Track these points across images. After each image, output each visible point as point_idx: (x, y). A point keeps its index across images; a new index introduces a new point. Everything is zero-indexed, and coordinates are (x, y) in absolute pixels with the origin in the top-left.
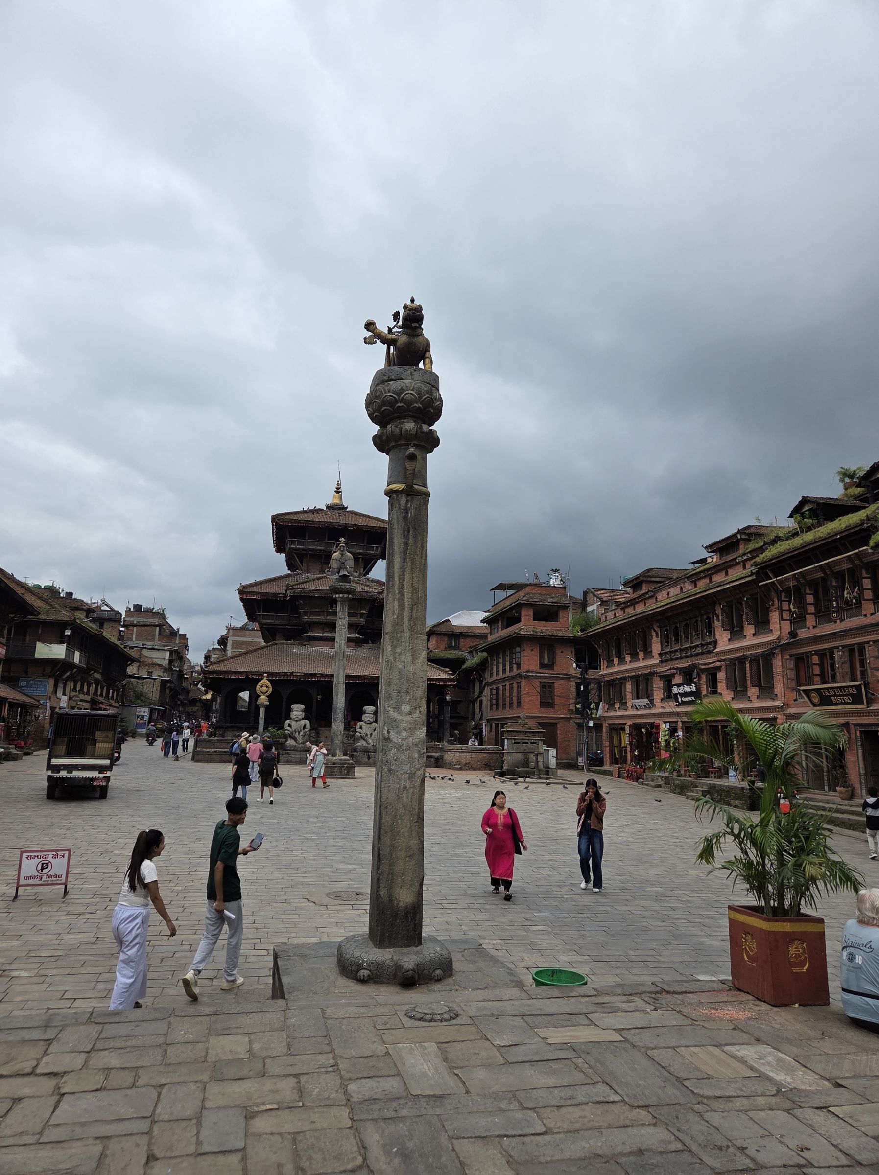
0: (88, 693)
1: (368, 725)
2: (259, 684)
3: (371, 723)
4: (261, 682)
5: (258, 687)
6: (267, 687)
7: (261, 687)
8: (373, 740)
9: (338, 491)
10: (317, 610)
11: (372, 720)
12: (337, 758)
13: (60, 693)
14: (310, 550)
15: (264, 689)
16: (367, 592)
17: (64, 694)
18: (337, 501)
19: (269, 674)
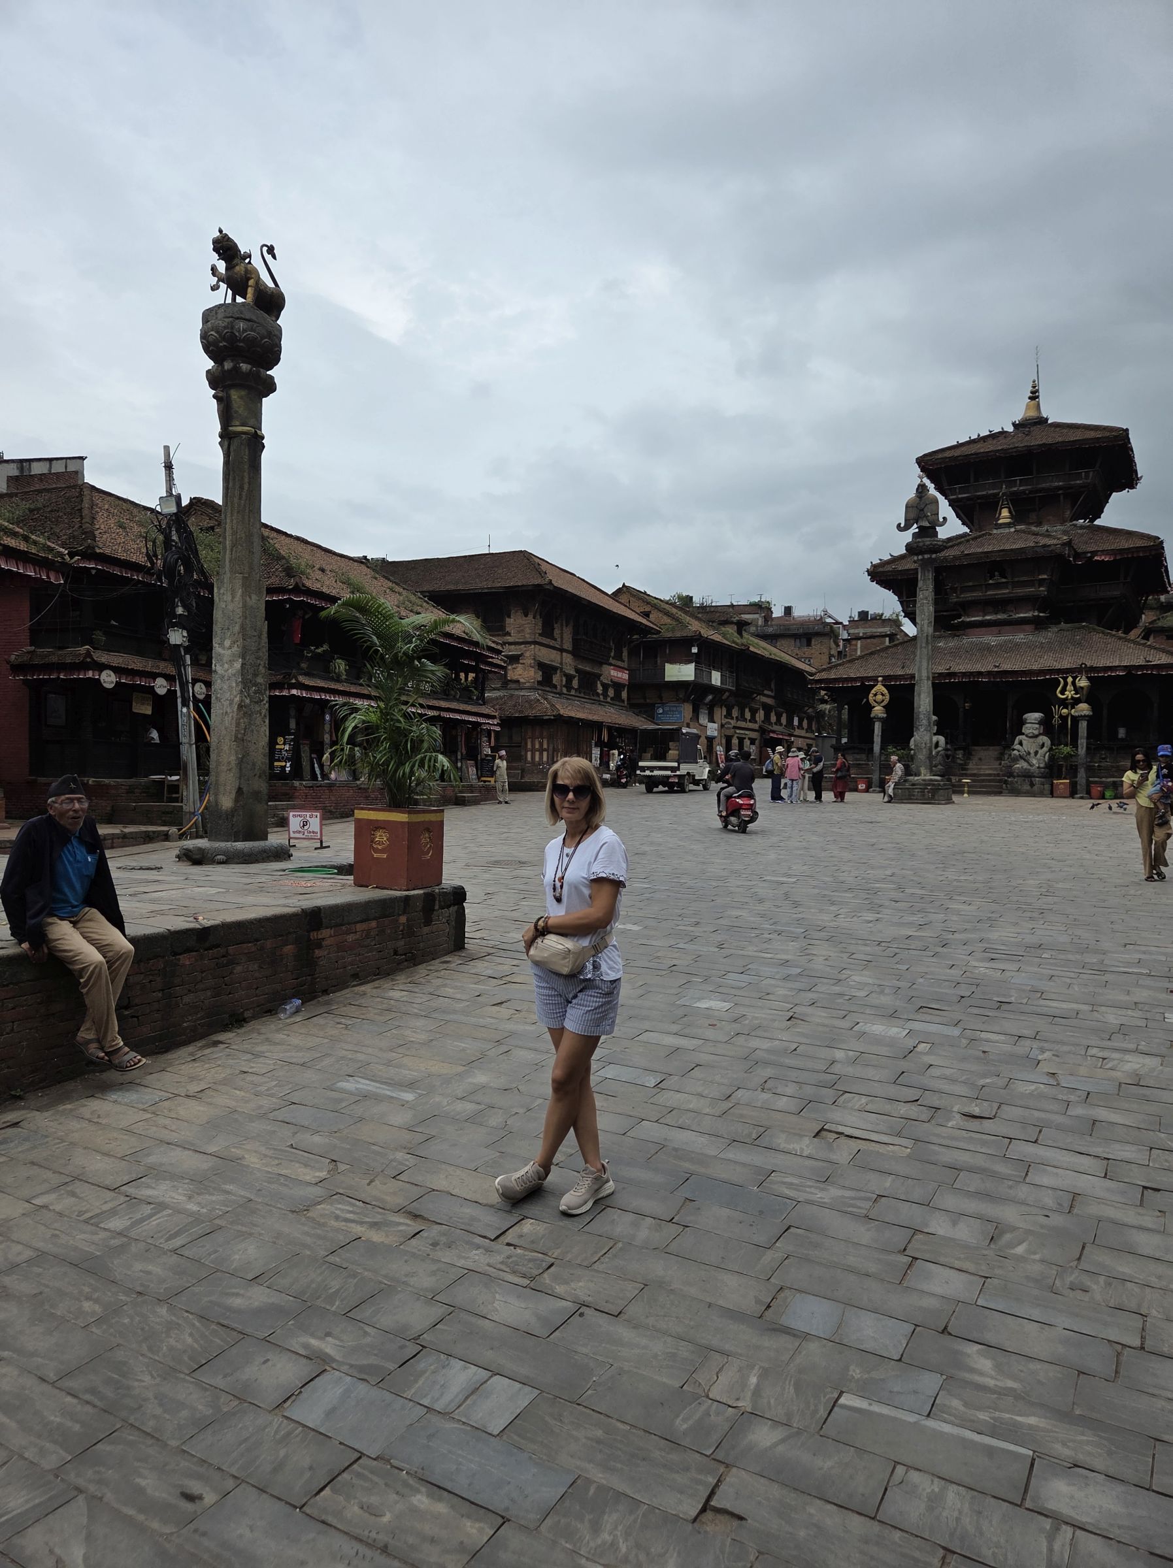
0: (753, 720)
1: (1032, 740)
2: (873, 691)
3: (1036, 736)
4: (874, 689)
5: (871, 695)
6: (883, 695)
7: (875, 695)
8: (1039, 760)
9: (1034, 396)
10: (971, 584)
11: (1036, 732)
12: (922, 777)
13: (703, 720)
14: (979, 497)
15: (879, 697)
16: (1044, 546)
17: (712, 720)
18: (1032, 414)
19: (887, 678)
